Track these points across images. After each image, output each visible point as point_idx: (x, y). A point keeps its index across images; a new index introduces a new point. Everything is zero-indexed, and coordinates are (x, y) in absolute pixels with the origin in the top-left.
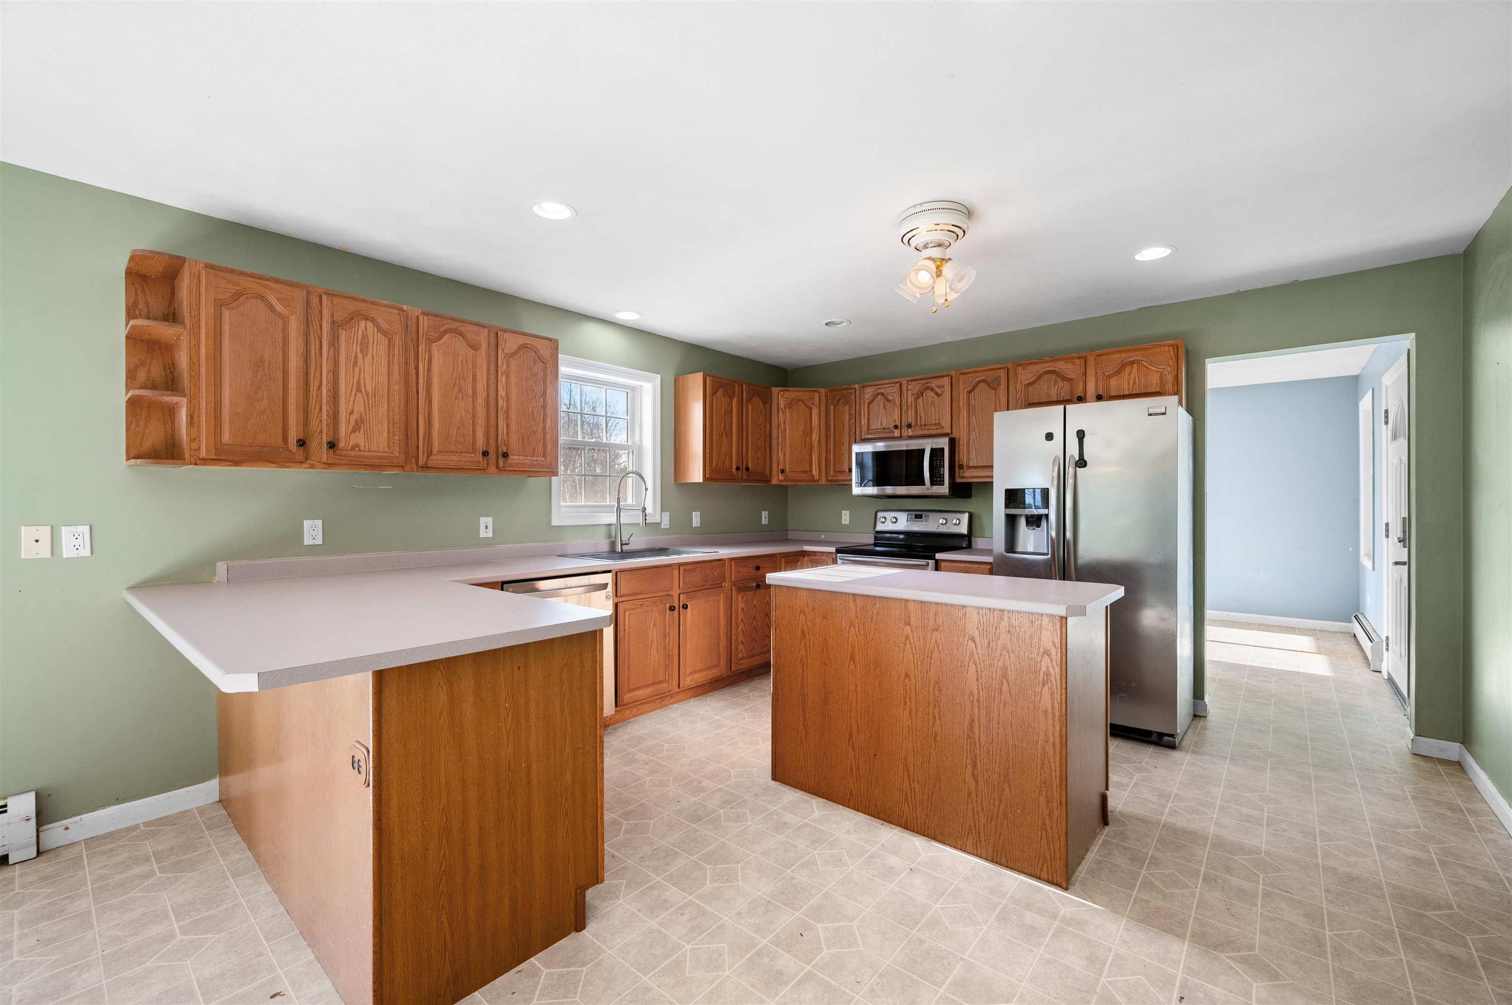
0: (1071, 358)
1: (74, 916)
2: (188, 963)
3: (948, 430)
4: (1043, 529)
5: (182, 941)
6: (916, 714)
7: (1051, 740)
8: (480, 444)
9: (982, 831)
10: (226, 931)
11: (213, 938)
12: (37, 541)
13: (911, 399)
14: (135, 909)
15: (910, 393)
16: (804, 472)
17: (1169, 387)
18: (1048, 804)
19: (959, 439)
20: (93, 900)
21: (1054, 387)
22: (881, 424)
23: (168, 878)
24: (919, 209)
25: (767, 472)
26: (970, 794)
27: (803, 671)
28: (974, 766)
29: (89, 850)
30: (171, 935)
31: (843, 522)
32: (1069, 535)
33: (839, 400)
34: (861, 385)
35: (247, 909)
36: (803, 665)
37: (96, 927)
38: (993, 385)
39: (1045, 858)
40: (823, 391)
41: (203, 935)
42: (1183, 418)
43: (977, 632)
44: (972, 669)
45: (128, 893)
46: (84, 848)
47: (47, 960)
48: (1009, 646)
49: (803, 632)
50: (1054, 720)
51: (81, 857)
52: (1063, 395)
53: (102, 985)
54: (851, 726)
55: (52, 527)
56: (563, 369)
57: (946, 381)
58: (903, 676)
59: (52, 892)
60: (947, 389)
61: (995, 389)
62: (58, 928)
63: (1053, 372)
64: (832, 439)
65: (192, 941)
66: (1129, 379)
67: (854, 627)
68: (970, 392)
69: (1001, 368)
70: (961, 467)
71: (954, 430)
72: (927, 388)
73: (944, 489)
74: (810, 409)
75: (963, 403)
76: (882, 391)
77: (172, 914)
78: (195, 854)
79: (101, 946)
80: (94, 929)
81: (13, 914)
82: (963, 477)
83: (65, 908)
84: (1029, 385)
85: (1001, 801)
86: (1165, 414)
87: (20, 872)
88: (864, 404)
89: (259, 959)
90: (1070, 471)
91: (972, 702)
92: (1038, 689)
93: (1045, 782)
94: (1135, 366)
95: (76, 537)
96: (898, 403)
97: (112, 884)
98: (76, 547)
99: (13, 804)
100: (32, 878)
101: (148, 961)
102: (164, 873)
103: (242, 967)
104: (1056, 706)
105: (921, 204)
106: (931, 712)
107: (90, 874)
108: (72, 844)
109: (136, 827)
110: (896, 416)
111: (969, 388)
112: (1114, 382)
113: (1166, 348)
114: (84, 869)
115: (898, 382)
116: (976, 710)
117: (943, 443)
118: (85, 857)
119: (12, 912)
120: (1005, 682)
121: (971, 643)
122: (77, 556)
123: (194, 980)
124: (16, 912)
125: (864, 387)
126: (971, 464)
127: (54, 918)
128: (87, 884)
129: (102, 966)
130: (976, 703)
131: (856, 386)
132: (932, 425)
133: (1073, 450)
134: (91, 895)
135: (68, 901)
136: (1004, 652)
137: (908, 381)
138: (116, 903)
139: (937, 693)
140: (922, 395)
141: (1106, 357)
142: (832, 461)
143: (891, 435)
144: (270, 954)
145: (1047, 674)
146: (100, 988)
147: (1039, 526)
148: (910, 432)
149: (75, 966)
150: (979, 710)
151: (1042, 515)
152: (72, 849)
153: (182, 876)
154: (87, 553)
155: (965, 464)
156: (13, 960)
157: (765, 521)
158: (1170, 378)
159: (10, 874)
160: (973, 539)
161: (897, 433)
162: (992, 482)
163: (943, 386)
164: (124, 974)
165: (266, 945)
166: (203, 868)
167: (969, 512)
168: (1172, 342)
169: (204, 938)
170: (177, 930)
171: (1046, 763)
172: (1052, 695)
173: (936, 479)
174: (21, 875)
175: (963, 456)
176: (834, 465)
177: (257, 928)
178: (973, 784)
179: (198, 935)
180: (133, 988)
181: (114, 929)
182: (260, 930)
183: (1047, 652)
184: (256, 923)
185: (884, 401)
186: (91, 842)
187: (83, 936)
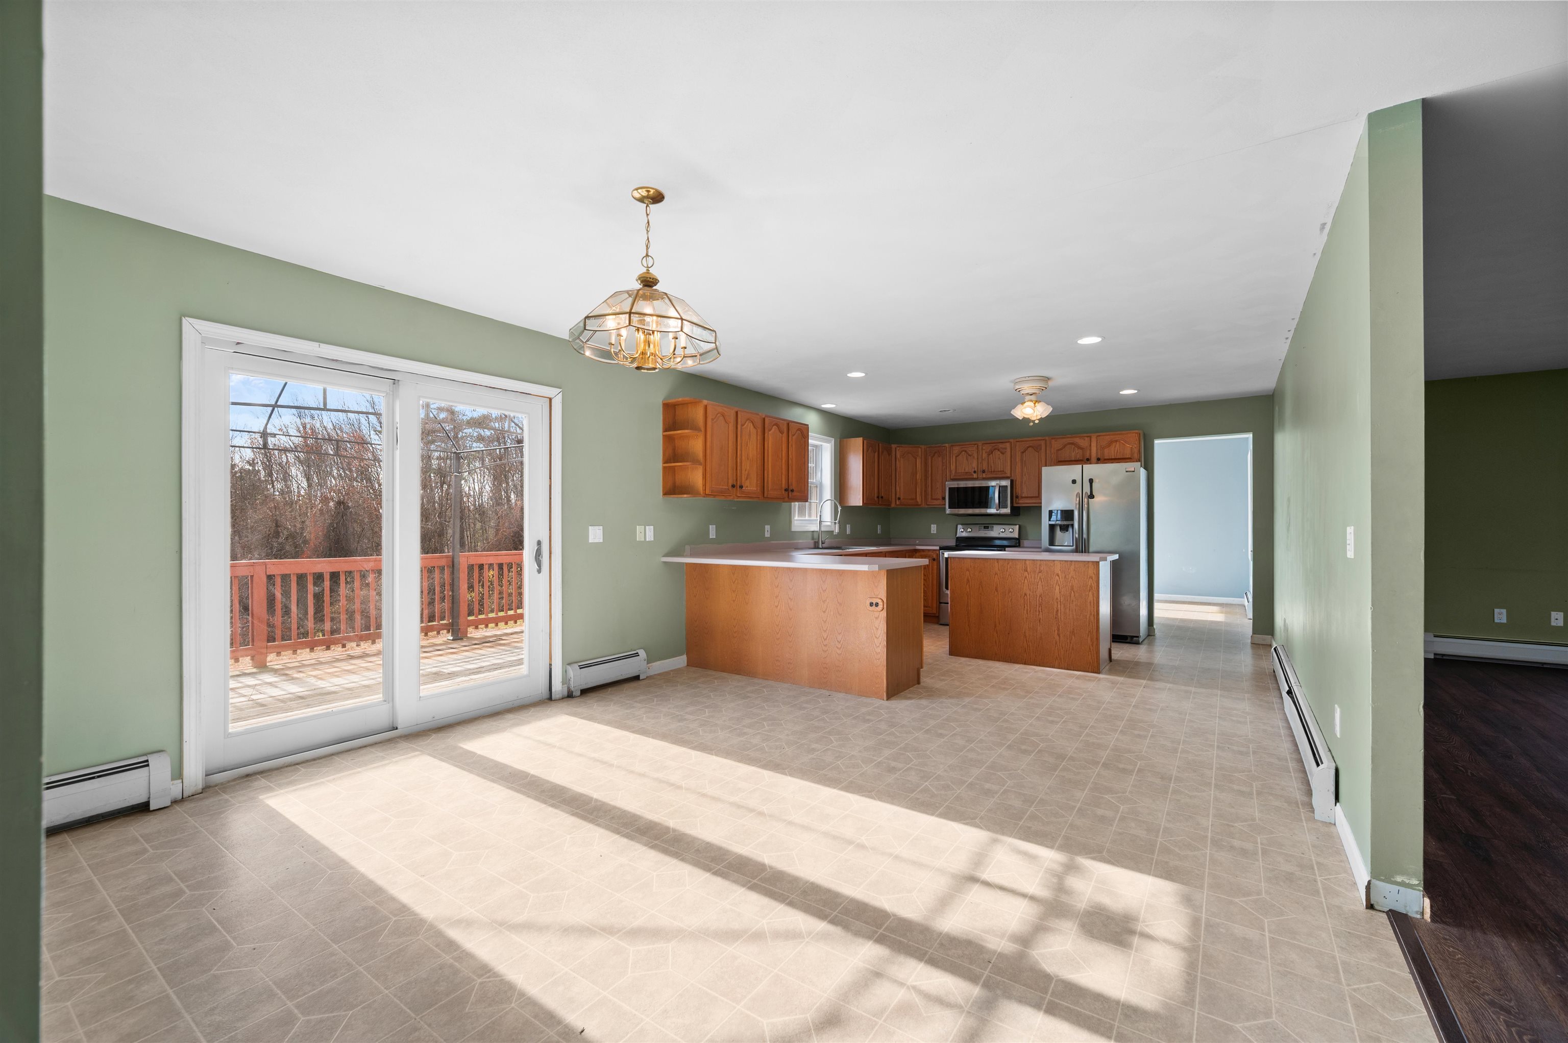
0: (1082, 437)
3: (1009, 475)
4: (1070, 532)
6: (1030, 611)
7: (1093, 613)
8: (784, 486)
9: (1062, 657)
12: (641, 532)
13: (985, 455)
15: (984, 452)
16: (913, 499)
17: (1136, 456)
18: (1091, 641)
19: (1016, 481)
21: (1073, 452)
22: (965, 470)
24: (1027, 379)
25: (890, 499)
26: (1056, 643)
27: (968, 599)
28: (1058, 630)
31: (932, 532)
32: (1085, 536)
33: (935, 453)
34: (950, 445)
36: (968, 596)
38: (1037, 449)
39: (1090, 663)
40: (923, 447)
42: (1143, 473)
43: (1060, 572)
44: (1057, 588)
48: (1074, 576)
49: (968, 580)
50: (1094, 605)
52: (1078, 457)
54: (995, 622)
55: (644, 526)
56: (810, 441)
57: (1008, 445)
58: (1024, 595)
60: (1009, 450)
61: (1038, 452)
63: (1072, 444)
64: (930, 478)
66: (1114, 451)
67: (998, 575)
68: (1023, 453)
69: (1042, 440)
70: (1017, 497)
71: (1012, 475)
72: (996, 449)
73: (1007, 511)
74: (916, 459)
75: (1018, 459)
76: (965, 449)
82: (1018, 503)
84: (1058, 450)
85: (1071, 643)
86: (1134, 471)
88: (953, 456)
90: (1085, 500)
91: (1057, 603)
92: (1087, 593)
93: (1090, 631)
94: (1118, 443)
95: (650, 531)
96: (976, 457)
98: (650, 536)
99: (640, 652)
104: (1095, 599)
105: (1029, 377)
106: (1037, 609)
110: (975, 465)
111: (1023, 450)
112: (1106, 451)
113: (1134, 434)
115: (976, 444)
116: (1059, 606)
117: (1006, 483)
120: (1073, 592)
121: (1057, 577)
122: (650, 540)
125: (952, 446)
126: (1024, 496)
130: (1059, 603)
131: (947, 445)
132: (998, 471)
133: (1087, 489)
136: (1073, 579)
137: (983, 444)
139: (1040, 601)
140: (992, 453)
141: (1102, 437)
142: (930, 493)
143: (971, 477)
145: (1091, 586)
147: (1067, 531)
148: (984, 475)
150: (1061, 605)
151: (1069, 525)
154: (653, 539)
155: (1019, 495)
157: (879, 532)
158: (1136, 451)
160: (1021, 541)
161: (975, 476)
162: (1041, 507)
163: (1006, 449)
167: (1019, 525)
168: (1137, 431)
171: (1091, 623)
172: (1093, 595)
173: (1001, 504)
175: (1018, 490)
176: (932, 495)
178: (1057, 638)
183: (1091, 578)
185: (966, 456)
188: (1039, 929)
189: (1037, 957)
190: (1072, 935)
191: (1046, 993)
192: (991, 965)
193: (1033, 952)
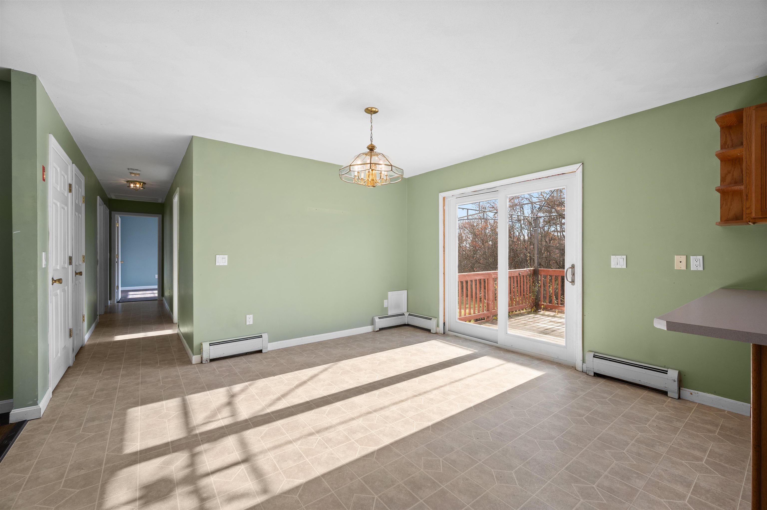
1: (673, 426)
2: (698, 474)
5: (703, 465)
10: (725, 477)
11: (717, 475)
12: (681, 262)
14: (696, 439)
20: (684, 426)
23: (719, 438)
29: (697, 408)
30: (701, 459)
35: (745, 478)
37: (677, 435)
41: (714, 470)
45: (698, 432)
46: (696, 406)
47: (654, 433)
51: (693, 408)
53: (663, 455)
55: (687, 256)
59: (673, 414)
62: (665, 426)
65: (707, 468)
77: (708, 452)
78: (741, 437)
79: (673, 442)
80: (676, 435)
81: (657, 412)
83: (673, 421)
87: (669, 401)
89: (731, 501)
95: (696, 261)
97: (695, 425)
98: (696, 266)
99: (670, 372)
100: (671, 405)
101: (684, 461)
102: (719, 435)
103: (719, 496)
107: (690, 416)
108: (693, 402)
109: (724, 411)
114: (690, 413)
118: (694, 409)
119: (657, 411)
122: (697, 270)
123: (695, 482)
124: (658, 412)
127: (667, 422)
128: (686, 419)
129: (668, 449)
134: (685, 423)
135: (676, 420)
138: (691, 432)
144: (739, 504)
146: (662, 455)
149: (660, 442)
152: (692, 404)
153: (726, 442)
154: (701, 269)
156: (646, 426)
159: (666, 400)
164: (672, 457)
165: (740, 499)
166: (739, 446)
169: (713, 471)
170: (705, 459)
174: (669, 402)
177: (742, 489)
179: (712, 468)
180: (671, 464)
181: (682, 440)
182: (743, 491)
184: (744, 486)
186: (701, 406)
187: (671, 435)
188: (192, 464)
189: (185, 454)
190: (174, 474)
191: (172, 447)
192: (200, 440)
193: (187, 455)
